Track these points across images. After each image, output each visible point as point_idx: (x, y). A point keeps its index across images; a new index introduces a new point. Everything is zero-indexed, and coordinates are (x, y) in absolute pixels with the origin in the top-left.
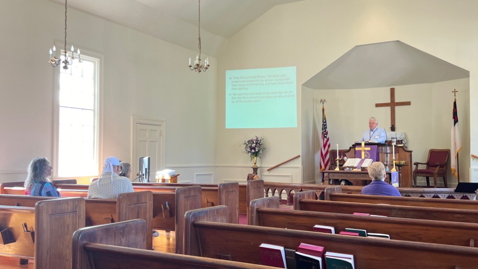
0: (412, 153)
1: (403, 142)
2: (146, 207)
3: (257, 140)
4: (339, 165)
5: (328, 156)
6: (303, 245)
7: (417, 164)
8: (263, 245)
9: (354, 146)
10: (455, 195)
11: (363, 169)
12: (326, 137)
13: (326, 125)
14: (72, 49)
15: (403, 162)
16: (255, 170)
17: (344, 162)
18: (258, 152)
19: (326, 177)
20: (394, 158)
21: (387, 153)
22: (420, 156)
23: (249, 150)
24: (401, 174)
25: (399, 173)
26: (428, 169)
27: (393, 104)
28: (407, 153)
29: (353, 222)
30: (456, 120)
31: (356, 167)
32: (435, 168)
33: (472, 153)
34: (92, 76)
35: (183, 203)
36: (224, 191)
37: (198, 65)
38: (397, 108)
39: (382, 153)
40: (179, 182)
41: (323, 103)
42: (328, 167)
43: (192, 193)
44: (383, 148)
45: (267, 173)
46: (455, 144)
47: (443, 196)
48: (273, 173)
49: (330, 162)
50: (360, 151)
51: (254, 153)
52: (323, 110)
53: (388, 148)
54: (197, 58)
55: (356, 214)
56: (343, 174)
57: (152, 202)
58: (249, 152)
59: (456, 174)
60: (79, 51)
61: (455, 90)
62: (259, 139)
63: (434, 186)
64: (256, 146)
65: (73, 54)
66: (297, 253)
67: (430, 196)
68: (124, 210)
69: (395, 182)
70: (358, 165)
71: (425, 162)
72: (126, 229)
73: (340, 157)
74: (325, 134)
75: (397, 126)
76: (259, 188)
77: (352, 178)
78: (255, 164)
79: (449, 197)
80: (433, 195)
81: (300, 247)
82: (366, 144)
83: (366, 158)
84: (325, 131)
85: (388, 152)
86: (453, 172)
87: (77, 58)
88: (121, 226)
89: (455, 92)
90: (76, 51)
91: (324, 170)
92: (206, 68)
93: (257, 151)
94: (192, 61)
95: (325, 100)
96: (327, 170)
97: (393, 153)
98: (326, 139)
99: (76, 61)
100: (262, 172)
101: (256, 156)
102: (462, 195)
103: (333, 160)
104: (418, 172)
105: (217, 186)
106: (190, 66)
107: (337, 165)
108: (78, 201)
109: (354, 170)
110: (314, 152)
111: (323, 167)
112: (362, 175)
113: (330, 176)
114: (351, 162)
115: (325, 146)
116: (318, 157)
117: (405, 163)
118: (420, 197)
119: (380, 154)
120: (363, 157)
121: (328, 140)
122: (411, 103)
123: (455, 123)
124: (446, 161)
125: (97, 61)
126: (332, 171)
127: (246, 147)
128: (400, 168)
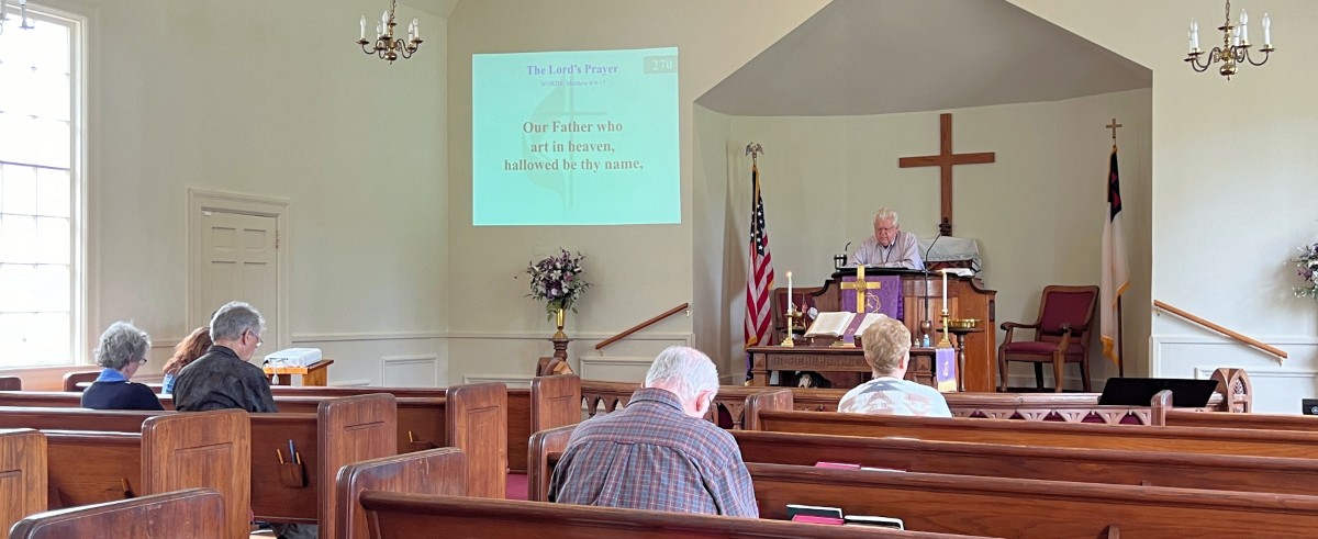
0: (997, 297)
1: (973, 265)
2: (229, 458)
3: (566, 260)
4: (794, 332)
5: (768, 303)
7: (1007, 327)
9: (838, 277)
10: (1103, 412)
12: (761, 252)
13: (762, 217)
15: (968, 323)
16: (560, 346)
17: (810, 321)
18: (568, 295)
19: (759, 365)
20: (945, 310)
21: (926, 298)
22: (1016, 305)
23: (542, 289)
24: (963, 356)
25: (960, 352)
26: (1040, 340)
27: (946, 160)
28: (982, 296)
29: (808, 487)
30: (1116, 208)
31: (841, 337)
32: (1059, 338)
33: (1154, 297)
34: (66, 68)
35: (341, 441)
36: (463, 409)
37: (385, 38)
38: (957, 170)
39: (912, 296)
40: (330, 385)
41: (754, 154)
42: (765, 338)
43: (368, 416)
44: (917, 282)
45: (594, 356)
46: (1113, 270)
47: (1074, 416)
48: (609, 354)
49: (771, 324)
50: (854, 292)
51: (556, 298)
52: (754, 174)
53: (929, 282)
54: (385, 18)
55: (820, 465)
56: (805, 357)
57: (248, 442)
58: (542, 294)
59: (1115, 353)
61: (1114, 120)
62: (572, 258)
63: (1054, 387)
64: (561, 278)
67: (1038, 414)
68: (164, 465)
69: (947, 378)
70: (847, 331)
71: (1031, 324)
72: (164, 517)
73: (799, 310)
74: (758, 244)
75: (956, 221)
76: (566, 398)
77: (833, 368)
78: (560, 328)
79: (1086, 419)
80: (1049, 411)
82: (869, 272)
83: (867, 310)
84: (760, 235)
85: (929, 295)
86: (1105, 349)
88: (150, 506)
89: (1114, 126)
91: (756, 344)
93: (566, 291)
94: (370, 28)
95: (759, 148)
96: (763, 345)
97: (942, 297)
98: (761, 258)
100: (577, 353)
101: (563, 306)
102: (1123, 411)
103: (780, 316)
104: (1012, 351)
105: (441, 393)
106: (364, 42)
107: (787, 332)
108: (24, 438)
109: (835, 346)
110: (729, 297)
111: (753, 335)
113: (769, 363)
114: (828, 323)
115: (758, 278)
116: (739, 308)
117: (976, 323)
118: (1012, 418)
119: (906, 299)
120: (860, 309)
121: (768, 259)
122: (997, 157)
123: (1113, 213)
124: (1088, 317)
125: (78, 23)
126: (774, 348)
127: (534, 281)
128: (962, 340)
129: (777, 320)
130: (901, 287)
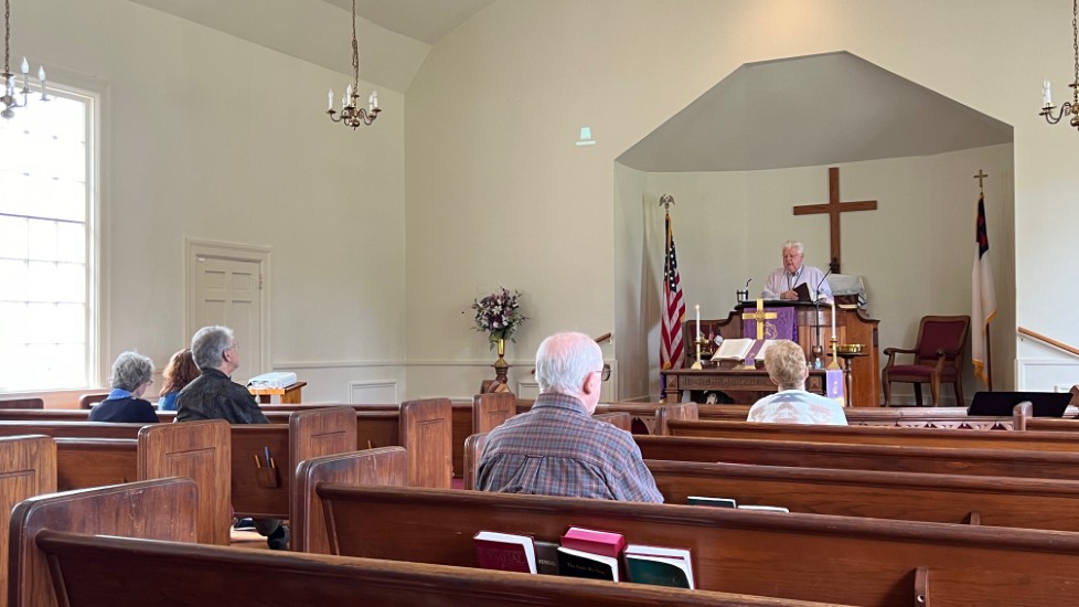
0: (880, 326)
1: (860, 299)
2: (213, 462)
3: (505, 297)
4: (702, 357)
5: (680, 333)
6: (575, 532)
7: (890, 352)
8: (484, 536)
9: (741, 308)
10: (973, 423)
11: (760, 364)
12: (674, 289)
13: (674, 259)
14: (25, 67)
15: (855, 348)
16: (501, 371)
17: (716, 347)
18: (508, 327)
19: (672, 385)
20: (834, 337)
21: (818, 327)
22: (896, 332)
23: (485, 323)
24: (850, 376)
25: (848, 372)
26: (919, 364)
27: (834, 208)
28: (867, 325)
30: (983, 248)
31: (743, 361)
32: (932, 362)
33: (1019, 324)
34: (82, 138)
35: (308, 448)
36: (414, 420)
37: (349, 108)
38: (845, 217)
39: (805, 325)
40: (303, 404)
41: (667, 205)
42: (678, 363)
43: (332, 427)
44: (810, 313)
45: (530, 380)
46: (982, 301)
47: (948, 426)
49: (683, 351)
50: (755, 321)
51: (498, 330)
52: (667, 222)
53: (820, 313)
54: (350, 90)
56: (713, 379)
57: (228, 448)
58: (485, 327)
59: (985, 375)
60: (42, 73)
61: (981, 171)
62: (511, 296)
63: (931, 402)
64: (502, 313)
65: (26, 83)
66: (562, 549)
67: (917, 425)
68: (157, 467)
70: (748, 356)
71: (913, 348)
72: (145, 501)
73: (706, 337)
74: (671, 282)
75: (844, 259)
76: (502, 412)
77: (733, 388)
78: (501, 356)
80: (926, 423)
81: (567, 536)
82: (767, 305)
83: (765, 337)
84: (673, 272)
85: (821, 322)
86: (977, 371)
87: (37, 90)
88: (132, 491)
89: (981, 176)
90: (33, 72)
91: (670, 368)
92: (373, 117)
93: (505, 324)
94: (337, 100)
95: (671, 199)
96: (676, 369)
97: (831, 326)
98: (674, 294)
99: (35, 97)
100: (516, 377)
101: (503, 337)
102: (991, 422)
103: (691, 344)
104: (893, 373)
105: (396, 409)
106: (332, 112)
107: (695, 358)
108: (38, 446)
109: (738, 368)
110: (647, 327)
111: (667, 361)
112: (756, 378)
113: (681, 383)
114: (731, 349)
115: (671, 312)
116: (655, 338)
117: (861, 348)
119: (801, 329)
120: (760, 336)
121: (679, 295)
122: (879, 205)
123: (981, 252)
124: (960, 343)
125: (92, 99)
126: (686, 370)
127: (478, 316)
128: (850, 362)
129: (689, 348)
130: (796, 317)
